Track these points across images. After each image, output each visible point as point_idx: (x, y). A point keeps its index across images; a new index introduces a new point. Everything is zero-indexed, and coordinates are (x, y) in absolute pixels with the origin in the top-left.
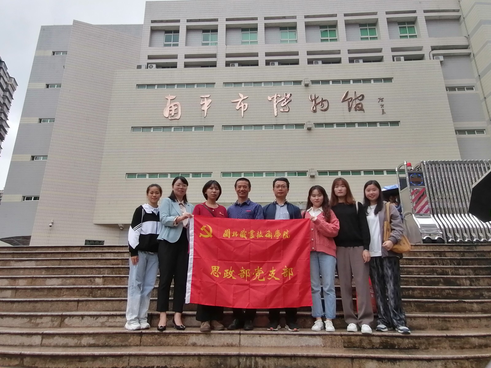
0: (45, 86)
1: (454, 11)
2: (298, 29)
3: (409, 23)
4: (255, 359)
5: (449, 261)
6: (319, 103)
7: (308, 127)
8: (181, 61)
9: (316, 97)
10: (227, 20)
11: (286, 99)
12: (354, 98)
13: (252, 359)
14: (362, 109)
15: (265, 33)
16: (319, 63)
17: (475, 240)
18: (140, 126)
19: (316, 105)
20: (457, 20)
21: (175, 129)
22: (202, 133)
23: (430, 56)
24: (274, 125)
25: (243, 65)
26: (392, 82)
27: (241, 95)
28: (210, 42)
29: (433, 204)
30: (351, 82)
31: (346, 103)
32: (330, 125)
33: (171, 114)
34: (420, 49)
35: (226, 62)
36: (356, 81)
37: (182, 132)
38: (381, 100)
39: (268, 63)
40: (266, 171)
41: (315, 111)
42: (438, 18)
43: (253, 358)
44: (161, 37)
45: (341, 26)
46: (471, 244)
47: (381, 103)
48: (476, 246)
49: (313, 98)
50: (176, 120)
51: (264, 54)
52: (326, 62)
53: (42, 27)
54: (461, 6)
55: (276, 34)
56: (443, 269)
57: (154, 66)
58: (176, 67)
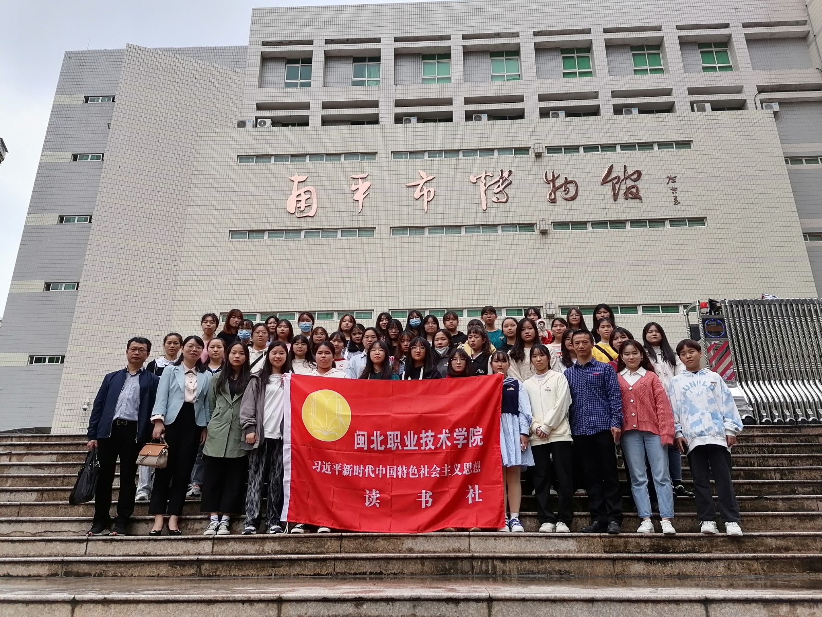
0: (70, 157)
1: (797, 23)
2: (522, 55)
3: (718, 45)
4: (493, 562)
5: (757, 449)
6: (561, 187)
7: (542, 229)
8: (315, 114)
9: (556, 176)
10: (397, 40)
11: (501, 181)
12: (622, 178)
13: (488, 562)
14: (637, 197)
15: (464, 63)
16: (560, 114)
17: (800, 420)
18: (244, 229)
19: (555, 189)
20: (803, 38)
21: (307, 234)
22: (355, 240)
23: (755, 103)
24: (482, 225)
25: (425, 121)
26: (690, 147)
27: (423, 174)
28: (366, 79)
29: (740, 365)
30: (618, 148)
31: (609, 187)
32: (582, 224)
33: (300, 207)
34: (739, 90)
35: (396, 114)
36: (626, 147)
37: (319, 240)
38: (672, 179)
39: (469, 116)
40: (469, 307)
41: (553, 201)
42: (769, 37)
43: (490, 561)
44: (278, 72)
45: (599, 49)
46: (795, 425)
47: (671, 185)
48: (800, 428)
49: (550, 177)
50: (308, 218)
51: (463, 101)
52: (572, 113)
53: (67, 53)
54: (810, 13)
55: (484, 65)
56: (746, 459)
57: (268, 122)
58: (307, 124)
